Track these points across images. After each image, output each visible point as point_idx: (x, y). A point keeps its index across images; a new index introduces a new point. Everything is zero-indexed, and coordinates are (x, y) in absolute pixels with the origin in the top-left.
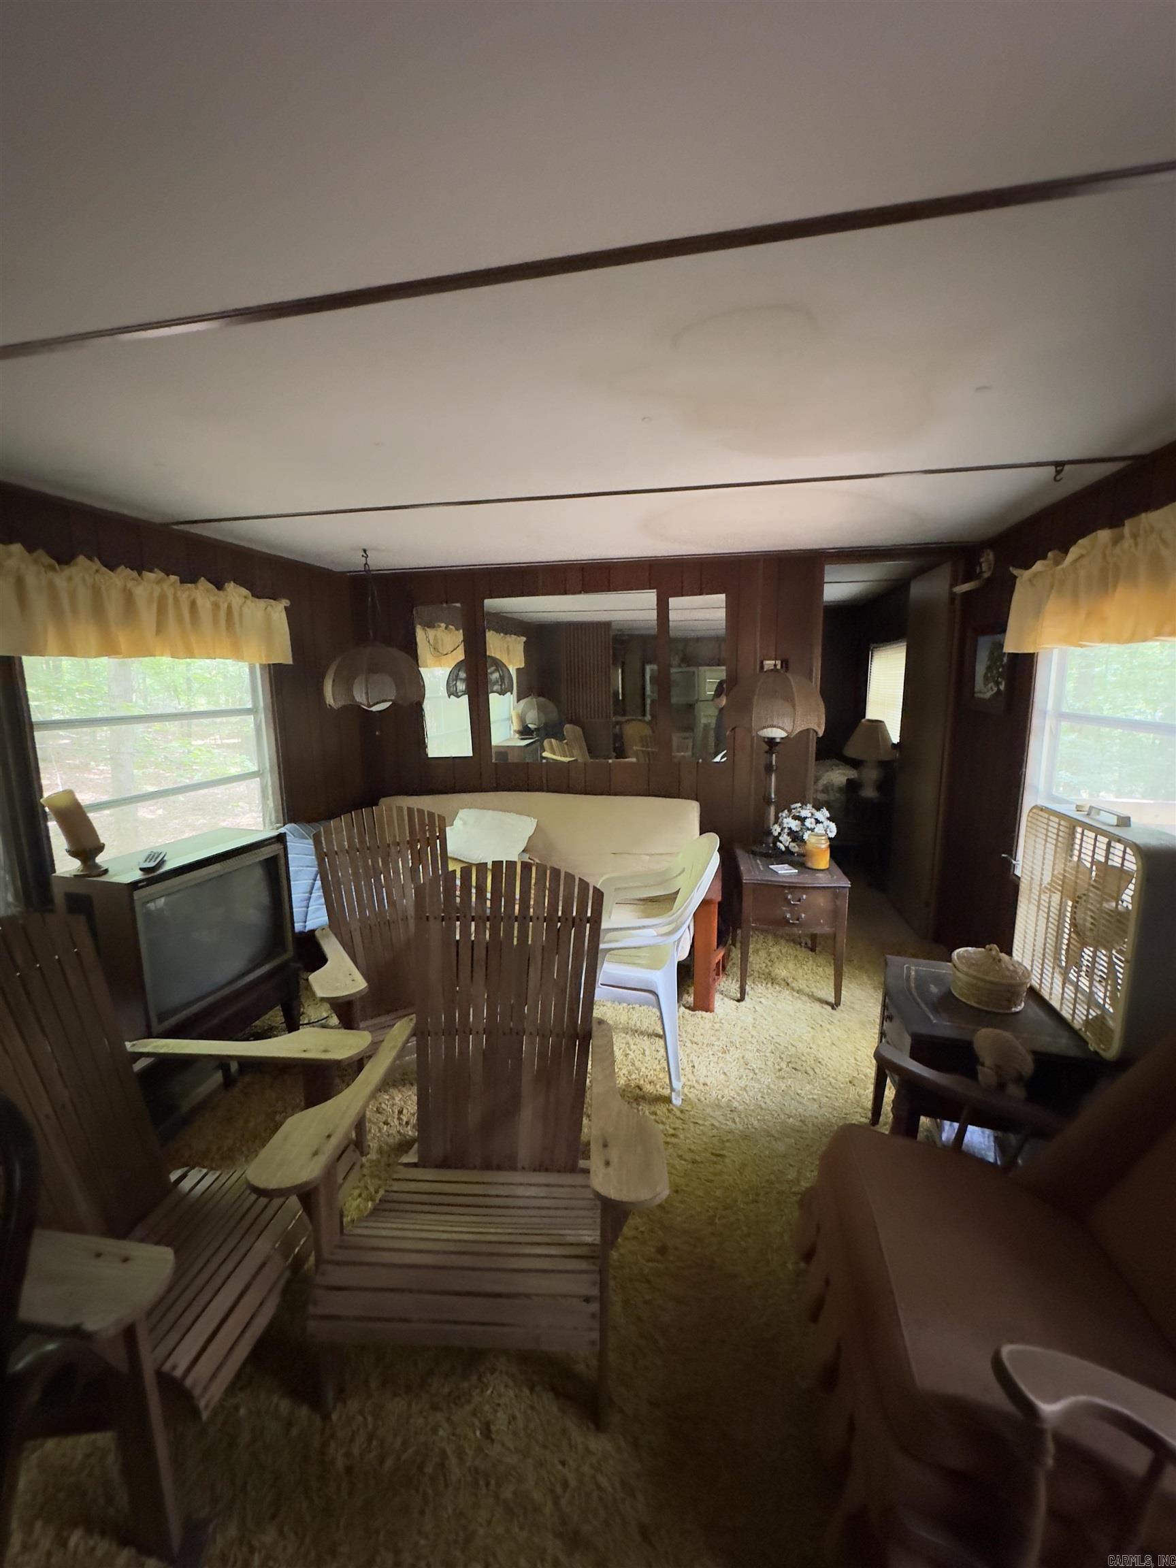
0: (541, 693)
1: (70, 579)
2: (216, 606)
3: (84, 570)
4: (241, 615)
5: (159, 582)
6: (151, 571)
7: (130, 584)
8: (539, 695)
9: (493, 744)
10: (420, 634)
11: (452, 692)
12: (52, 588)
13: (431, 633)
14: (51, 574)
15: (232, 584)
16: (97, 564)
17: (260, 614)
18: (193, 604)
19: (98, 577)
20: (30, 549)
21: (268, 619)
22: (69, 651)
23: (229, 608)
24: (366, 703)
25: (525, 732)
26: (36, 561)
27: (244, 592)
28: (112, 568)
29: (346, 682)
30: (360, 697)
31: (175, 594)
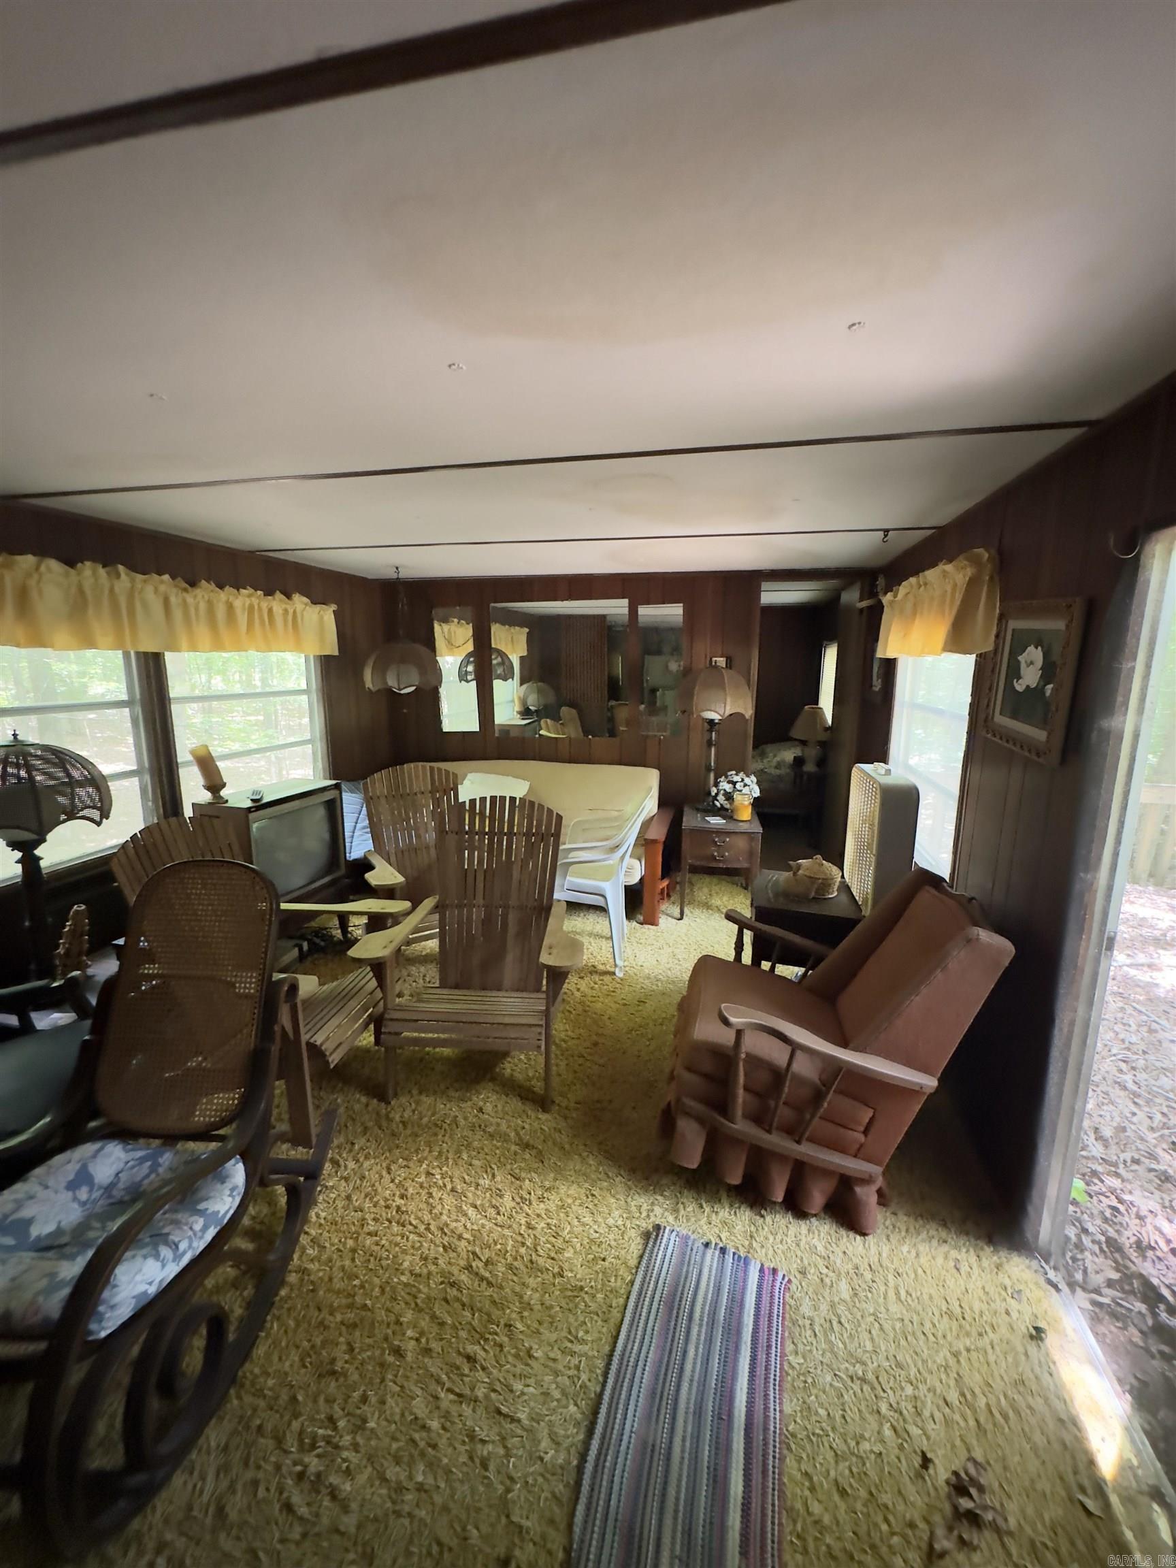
0: (542, 680)
1: (195, 597)
2: (286, 611)
3: (205, 591)
4: (302, 615)
5: (249, 596)
6: (245, 588)
7: (231, 599)
8: (540, 681)
9: (497, 722)
10: (437, 627)
11: (463, 677)
12: (185, 604)
13: (446, 627)
14: (185, 594)
15: (298, 595)
16: (213, 586)
17: (315, 617)
18: (270, 610)
19: (212, 594)
20: (173, 577)
21: (321, 618)
22: (194, 648)
23: (295, 612)
24: (396, 686)
25: (526, 712)
26: (176, 586)
27: (305, 600)
28: (221, 587)
29: (381, 669)
30: (392, 682)
31: (259, 604)
